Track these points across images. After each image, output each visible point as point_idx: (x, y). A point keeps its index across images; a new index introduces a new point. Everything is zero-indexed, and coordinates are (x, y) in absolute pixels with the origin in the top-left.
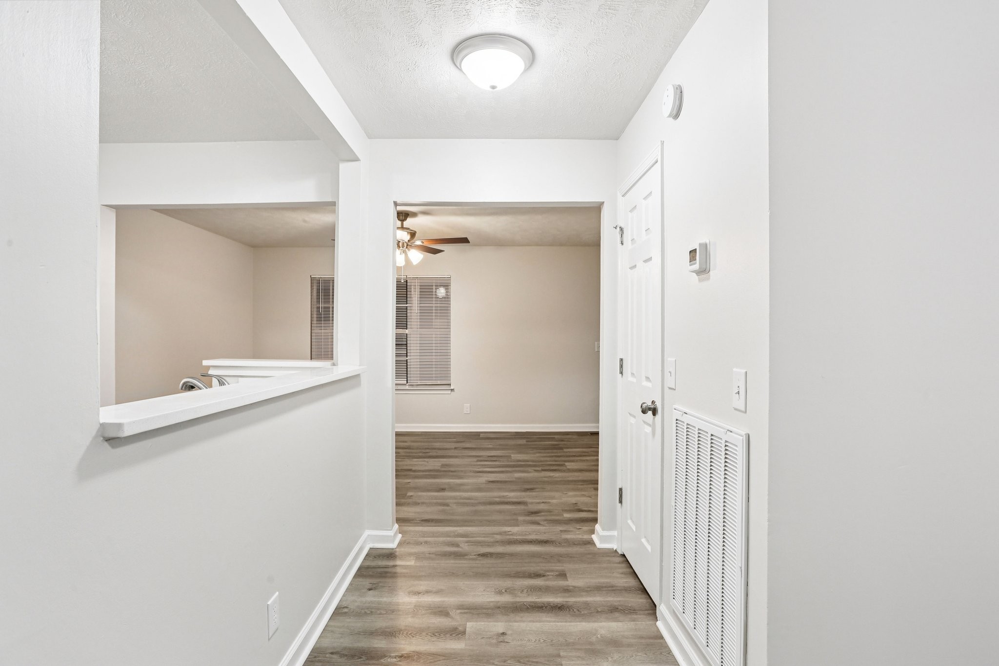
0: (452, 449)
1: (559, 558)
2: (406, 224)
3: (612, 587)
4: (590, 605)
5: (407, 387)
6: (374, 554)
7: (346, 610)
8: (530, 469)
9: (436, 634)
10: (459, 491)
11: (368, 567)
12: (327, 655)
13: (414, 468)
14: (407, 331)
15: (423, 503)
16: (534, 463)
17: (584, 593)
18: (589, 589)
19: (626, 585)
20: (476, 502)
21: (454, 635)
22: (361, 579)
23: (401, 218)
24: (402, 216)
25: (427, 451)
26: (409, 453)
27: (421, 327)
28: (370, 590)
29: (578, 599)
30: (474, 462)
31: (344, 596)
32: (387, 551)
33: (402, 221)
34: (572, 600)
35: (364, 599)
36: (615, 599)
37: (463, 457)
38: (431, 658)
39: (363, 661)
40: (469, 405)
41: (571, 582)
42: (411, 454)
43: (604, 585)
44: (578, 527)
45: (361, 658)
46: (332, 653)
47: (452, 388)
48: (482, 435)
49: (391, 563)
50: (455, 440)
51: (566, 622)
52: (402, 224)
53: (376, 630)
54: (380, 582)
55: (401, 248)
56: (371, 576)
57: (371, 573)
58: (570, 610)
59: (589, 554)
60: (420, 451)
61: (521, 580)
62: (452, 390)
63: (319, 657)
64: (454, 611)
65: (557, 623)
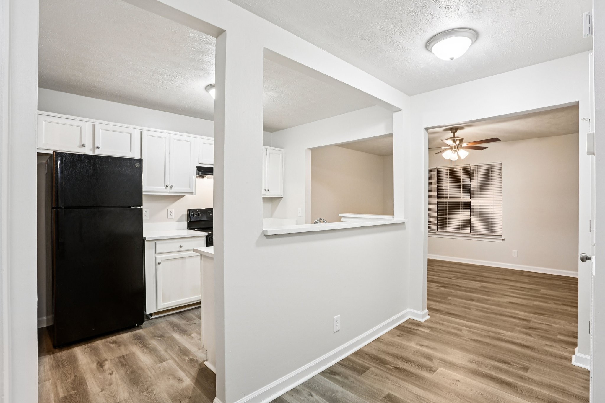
0: (495, 278)
1: (531, 359)
2: (457, 134)
3: (565, 390)
4: (533, 392)
5: (471, 236)
6: (410, 322)
7: (382, 340)
8: (550, 302)
9: (419, 366)
10: (483, 303)
11: (404, 326)
12: (364, 354)
13: (461, 285)
14: (471, 200)
15: (454, 304)
16: (558, 298)
17: (534, 384)
18: (541, 384)
19: (579, 394)
20: (491, 311)
21: (428, 370)
22: (396, 330)
23: (453, 131)
24: (454, 130)
25: (477, 277)
26: (463, 276)
27: (481, 197)
28: (398, 336)
29: (527, 385)
30: (507, 289)
31: (384, 334)
32: (418, 322)
33: (454, 133)
34: (520, 383)
35: (393, 339)
36: (560, 397)
37: (500, 284)
38: (410, 374)
39: (378, 362)
40: (516, 251)
41: (528, 374)
42: (464, 277)
43: (557, 386)
44: (564, 347)
45: (377, 361)
46: (366, 354)
47: (503, 238)
48: (525, 273)
49: (416, 328)
50: (501, 273)
51: (506, 392)
52: (454, 135)
53: (391, 353)
54: (405, 334)
55: (454, 150)
56: (402, 331)
57: (403, 329)
58: (514, 388)
59: (560, 365)
60: (471, 276)
61: (491, 360)
62: (503, 240)
63: (360, 353)
64: (436, 360)
65: (499, 390)
